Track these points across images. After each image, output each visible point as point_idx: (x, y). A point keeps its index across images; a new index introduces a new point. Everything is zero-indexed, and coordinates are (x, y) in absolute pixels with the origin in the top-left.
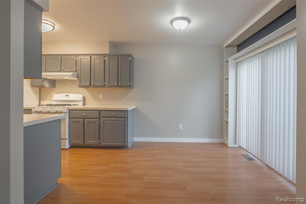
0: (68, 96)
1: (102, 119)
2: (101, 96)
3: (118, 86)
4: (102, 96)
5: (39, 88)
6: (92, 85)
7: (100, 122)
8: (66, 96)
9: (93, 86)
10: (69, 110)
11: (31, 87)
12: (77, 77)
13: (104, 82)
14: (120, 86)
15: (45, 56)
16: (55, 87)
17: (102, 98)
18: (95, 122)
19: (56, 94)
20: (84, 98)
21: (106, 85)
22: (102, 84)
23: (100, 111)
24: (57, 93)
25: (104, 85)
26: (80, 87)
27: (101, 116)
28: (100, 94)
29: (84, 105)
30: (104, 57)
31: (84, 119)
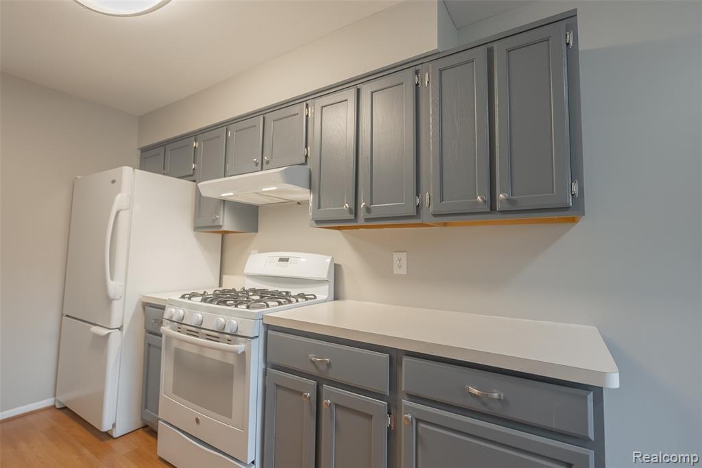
0: (286, 260)
1: (408, 409)
2: (400, 262)
3: (493, 208)
4: (404, 262)
5: (220, 235)
6: (362, 214)
7: (395, 421)
8: (281, 260)
9: (369, 216)
10: (268, 327)
11: (194, 230)
12: (308, 186)
13: (418, 195)
14: (507, 207)
15: (225, 128)
16: (256, 230)
17: (403, 271)
18: (370, 417)
19: (259, 252)
20: (337, 269)
21: (423, 211)
22: (404, 205)
23: (395, 356)
24: (261, 251)
25: (412, 212)
26: (320, 222)
27: (404, 386)
28: (396, 256)
29: (336, 298)
30: (417, 73)
31: (320, 381)
